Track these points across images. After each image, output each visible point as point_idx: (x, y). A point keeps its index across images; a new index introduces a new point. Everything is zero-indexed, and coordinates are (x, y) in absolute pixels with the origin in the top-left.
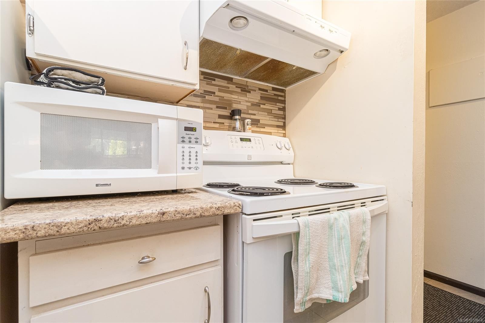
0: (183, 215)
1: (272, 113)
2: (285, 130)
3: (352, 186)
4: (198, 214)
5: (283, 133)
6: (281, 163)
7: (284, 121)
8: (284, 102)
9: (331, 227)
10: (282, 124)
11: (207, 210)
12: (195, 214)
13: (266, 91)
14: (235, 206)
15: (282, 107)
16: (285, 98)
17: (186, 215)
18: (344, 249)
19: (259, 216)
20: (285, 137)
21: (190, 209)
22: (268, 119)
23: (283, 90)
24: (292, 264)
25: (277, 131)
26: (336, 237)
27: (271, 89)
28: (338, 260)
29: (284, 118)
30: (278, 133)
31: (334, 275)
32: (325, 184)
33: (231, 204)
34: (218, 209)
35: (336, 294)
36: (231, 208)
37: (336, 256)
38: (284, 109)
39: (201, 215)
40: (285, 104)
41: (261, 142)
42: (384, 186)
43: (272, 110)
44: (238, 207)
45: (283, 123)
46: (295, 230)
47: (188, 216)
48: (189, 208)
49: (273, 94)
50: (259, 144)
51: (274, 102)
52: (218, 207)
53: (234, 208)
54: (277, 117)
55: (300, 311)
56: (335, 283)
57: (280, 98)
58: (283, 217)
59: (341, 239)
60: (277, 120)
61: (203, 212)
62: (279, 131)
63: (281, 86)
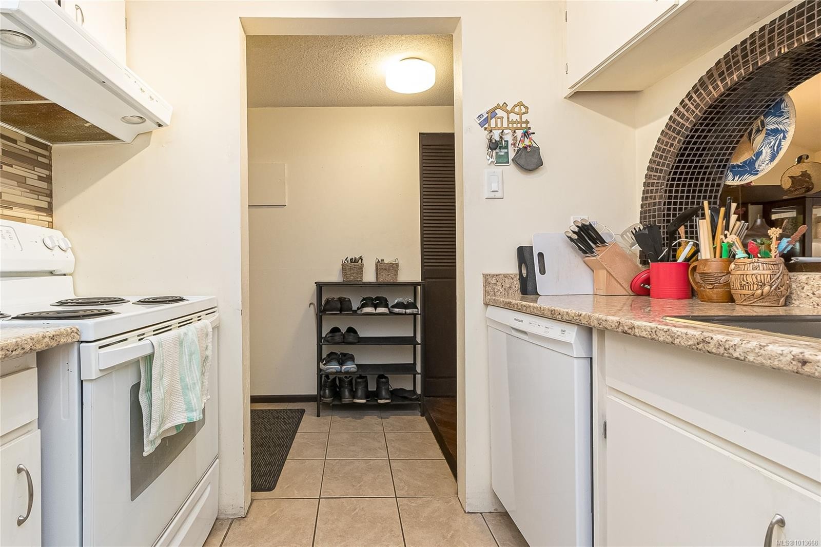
0: (7, 352)
1: (27, 183)
2: (52, 217)
3: (181, 300)
4: (28, 348)
5: (48, 221)
6: (52, 273)
7: (49, 201)
8: (49, 167)
9: (181, 343)
10: (45, 205)
11: (39, 341)
12: (23, 349)
13: (15, 142)
14: (73, 332)
15: (45, 176)
16: (51, 160)
17: (12, 351)
18: (195, 365)
19: (103, 342)
20: (52, 228)
21: (17, 341)
22: (19, 193)
23: (47, 146)
24: (140, 397)
25: (36, 217)
26: (187, 353)
27: (24, 141)
28: (190, 378)
29: (50, 195)
30: (38, 220)
31: (187, 396)
32: (147, 300)
33: (67, 331)
34: (52, 338)
35: (190, 415)
36: (68, 335)
37: (188, 375)
38: (48, 179)
39: (31, 349)
40: (51, 171)
41: (13, 235)
42: (214, 297)
43: (25, 177)
44: (76, 333)
45: (47, 203)
46: (148, 351)
47: (14, 352)
48: (14, 340)
49: (28, 150)
50: (11, 238)
51: (31, 164)
52: (52, 336)
53: (71, 335)
54: (34, 190)
55: (151, 451)
56: (188, 403)
57: (40, 159)
58: (129, 340)
59: (191, 355)
60: (36, 197)
61: (33, 345)
62: (41, 218)
63: (44, 139)
